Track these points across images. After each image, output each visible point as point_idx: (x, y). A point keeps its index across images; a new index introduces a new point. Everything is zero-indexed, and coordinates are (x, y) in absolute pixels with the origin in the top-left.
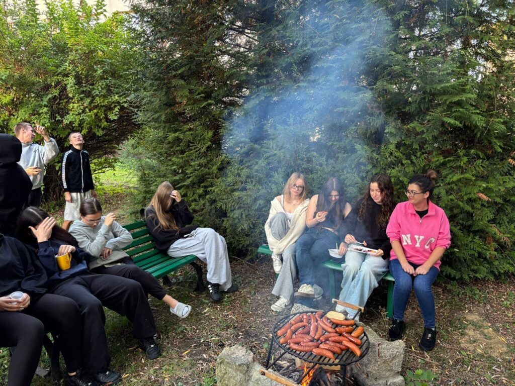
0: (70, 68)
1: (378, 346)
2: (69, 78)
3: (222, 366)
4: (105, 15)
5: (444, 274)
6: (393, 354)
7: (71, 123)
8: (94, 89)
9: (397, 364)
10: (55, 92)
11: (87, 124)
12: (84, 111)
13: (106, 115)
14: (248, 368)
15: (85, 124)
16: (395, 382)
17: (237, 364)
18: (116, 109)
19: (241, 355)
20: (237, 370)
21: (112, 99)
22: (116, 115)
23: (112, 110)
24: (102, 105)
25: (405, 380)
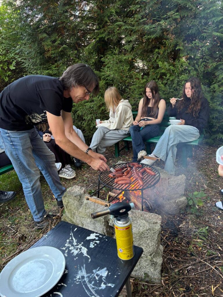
1: (168, 179)
3: (66, 198)
5: (218, 138)
6: (178, 184)
9: (181, 190)
13: (8, 67)
14: (81, 197)
16: (180, 200)
17: (74, 196)
18: (14, 63)
19: (77, 191)
20: (74, 199)
21: (10, 56)
22: (14, 66)
23: (11, 63)
24: (5, 60)
25: (187, 199)
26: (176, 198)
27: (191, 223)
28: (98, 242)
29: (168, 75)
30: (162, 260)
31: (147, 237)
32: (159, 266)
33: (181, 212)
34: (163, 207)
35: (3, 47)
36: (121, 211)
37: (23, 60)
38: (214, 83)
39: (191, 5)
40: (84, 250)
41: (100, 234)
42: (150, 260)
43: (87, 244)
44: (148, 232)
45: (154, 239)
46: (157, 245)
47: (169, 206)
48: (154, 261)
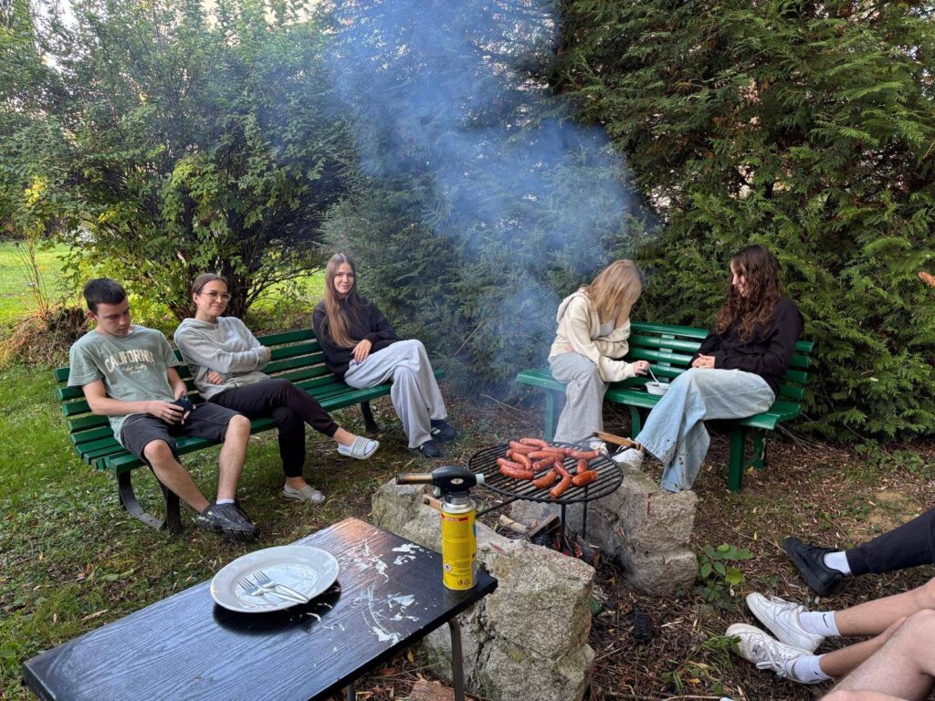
0: (250, 100)
1: (649, 497)
2: (249, 116)
3: (381, 499)
4: (306, 9)
5: (846, 421)
6: (673, 512)
7: (251, 188)
8: (286, 131)
9: (681, 530)
10: (226, 140)
11: (276, 190)
12: (269, 168)
13: (305, 174)
14: (413, 500)
15: (272, 191)
16: (678, 561)
17: (399, 495)
18: (320, 163)
20: (398, 503)
21: (313, 147)
22: (319, 172)
23: (314, 164)
24: (298, 156)
25: (699, 559)
26: (666, 552)
27: (697, 624)
28: (412, 558)
29: (716, 230)
30: (582, 678)
31: (550, 608)
32: (572, 689)
33: (678, 593)
34: (632, 573)
35: (299, 123)
36: (454, 482)
37: (342, 160)
38: (851, 262)
39: (791, 52)
40: (382, 567)
41: (421, 547)
42: (553, 671)
43: (389, 558)
44: (551, 596)
45: (564, 617)
46: (570, 634)
47: (645, 571)
48: (560, 675)
